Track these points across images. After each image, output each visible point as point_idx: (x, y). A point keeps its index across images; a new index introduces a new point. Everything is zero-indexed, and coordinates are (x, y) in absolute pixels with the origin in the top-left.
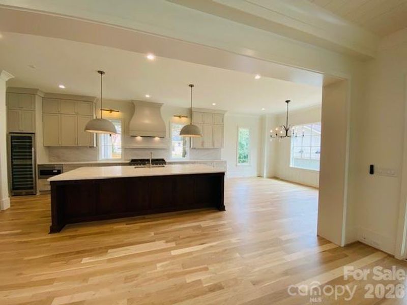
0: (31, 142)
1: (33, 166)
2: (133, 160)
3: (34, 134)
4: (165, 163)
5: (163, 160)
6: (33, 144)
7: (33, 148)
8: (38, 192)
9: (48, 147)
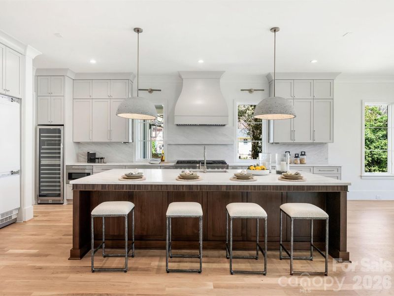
0: (60, 137)
1: (61, 168)
2: (178, 162)
3: (63, 125)
4: (227, 167)
5: (223, 163)
6: (62, 139)
7: (61, 144)
8: (65, 201)
9: (78, 143)
